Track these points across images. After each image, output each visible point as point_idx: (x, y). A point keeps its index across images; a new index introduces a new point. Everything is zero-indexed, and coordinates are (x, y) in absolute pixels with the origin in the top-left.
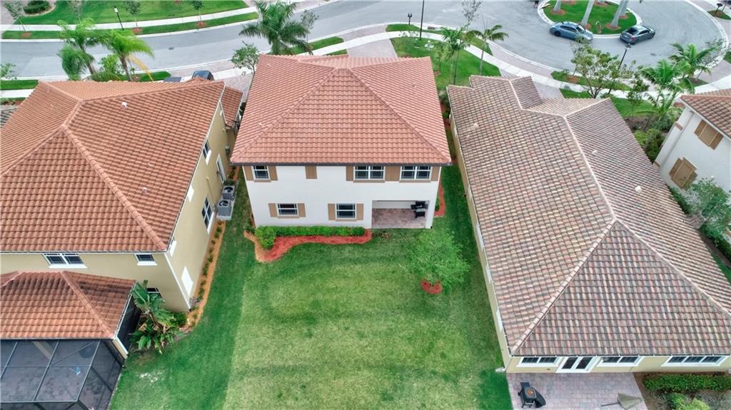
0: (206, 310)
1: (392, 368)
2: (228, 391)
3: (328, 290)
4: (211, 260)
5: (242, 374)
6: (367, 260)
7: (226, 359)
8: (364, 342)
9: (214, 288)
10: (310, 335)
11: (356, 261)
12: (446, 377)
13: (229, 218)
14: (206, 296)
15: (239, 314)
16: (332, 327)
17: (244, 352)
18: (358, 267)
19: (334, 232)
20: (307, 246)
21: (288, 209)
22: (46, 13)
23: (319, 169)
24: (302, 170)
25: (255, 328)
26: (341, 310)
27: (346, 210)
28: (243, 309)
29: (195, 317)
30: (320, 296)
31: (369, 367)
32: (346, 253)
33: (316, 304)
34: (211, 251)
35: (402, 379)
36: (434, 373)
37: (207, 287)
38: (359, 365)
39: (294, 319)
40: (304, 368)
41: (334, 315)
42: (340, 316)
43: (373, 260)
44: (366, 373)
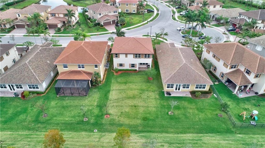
0: (105, 82)
1: (142, 90)
2: (110, 92)
3: (129, 79)
4: (105, 74)
5: (113, 90)
6: (137, 75)
7: (109, 88)
8: (136, 86)
9: (106, 78)
10: (126, 85)
11: (135, 75)
12: (152, 91)
13: (108, 68)
14: (105, 79)
15: (112, 82)
16: (130, 84)
17: (113, 87)
18: (135, 76)
19: (130, 70)
20: (125, 73)
21: (121, 65)
22: (61, 32)
23: (128, 55)
24: (125, 55)
25: (115, 84)
26: (132, 82)
27: (133, 65)
28: (112, 81)
29: (103, 82)
30: (127, 80)
31: (138, 90)
32: (133, 74)
33: (127, 81)
34: (105, 73)
35: (144, 91)
36: (150, 91)
37: (105, 78)
38: (135, 89)
39: (123, 83)
40: (125, 90)
41: (131, 82)
42: (132, 83)
43: (138, 75)
44: (137, 90)
